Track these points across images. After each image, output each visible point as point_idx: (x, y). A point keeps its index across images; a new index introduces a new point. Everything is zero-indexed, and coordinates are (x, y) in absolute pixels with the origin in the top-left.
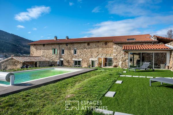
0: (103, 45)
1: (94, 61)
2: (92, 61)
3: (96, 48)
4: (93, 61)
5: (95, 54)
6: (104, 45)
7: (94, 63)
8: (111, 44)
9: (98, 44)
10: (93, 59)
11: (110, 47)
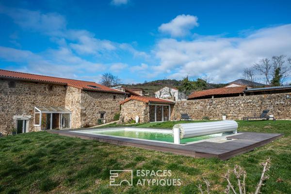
0: (45, 90)
1: (24, 122)
2: (18, 121)
3: (30, 94)
4: (22, 121)
5: (27, 106)
6: (47, 90)
7: (24, 124)
8: (60, 90)
9: (36, 87)
10: (21, 117)
11: (58, 94)
